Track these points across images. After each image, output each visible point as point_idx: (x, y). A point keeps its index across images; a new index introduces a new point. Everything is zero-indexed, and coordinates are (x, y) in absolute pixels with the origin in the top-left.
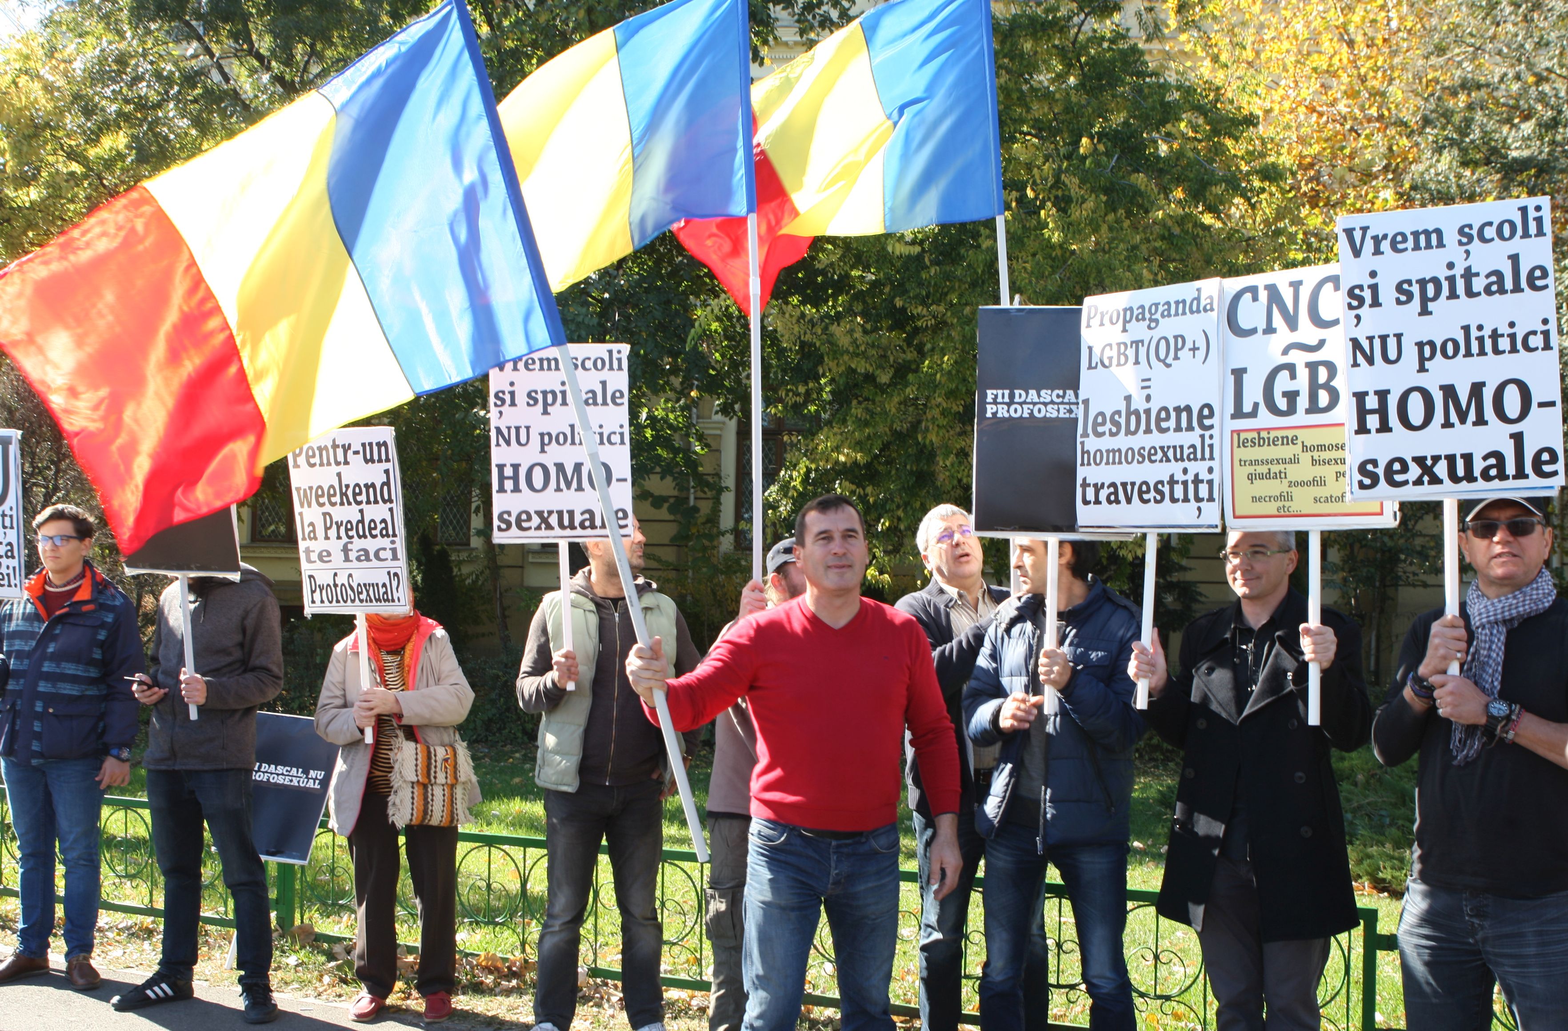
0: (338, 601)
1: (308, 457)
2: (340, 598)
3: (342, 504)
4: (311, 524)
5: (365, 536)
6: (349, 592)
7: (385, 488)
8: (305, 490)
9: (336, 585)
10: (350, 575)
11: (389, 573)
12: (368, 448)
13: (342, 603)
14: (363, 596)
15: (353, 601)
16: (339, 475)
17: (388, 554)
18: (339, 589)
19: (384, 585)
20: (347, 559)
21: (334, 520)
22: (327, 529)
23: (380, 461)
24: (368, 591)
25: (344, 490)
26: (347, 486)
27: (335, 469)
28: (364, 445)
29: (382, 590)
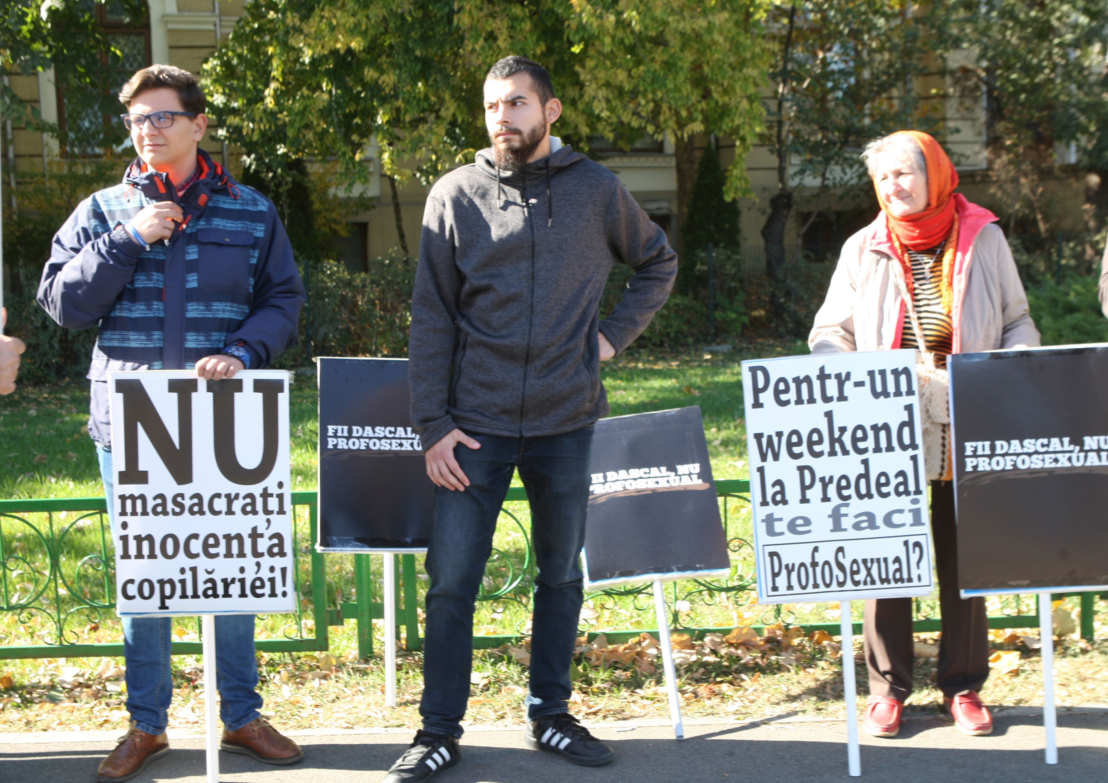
0: (816, 586)
1: (777, 393)
2: (819, 581)
3: (833, 453)
4: (779, 483)
5: (870, 496)
6: (836, 571)
7: (906, 430)
8: (770, 438)
9: (814, 564)
10: (841, 549)
11: (906, 543)
12: (878, 378)
13: (823, 588)
14: (861, 577)
15: (841, 584)
16: (829, 415)
17: (908, 518)
18: (818, 570)
19: (897, 560)
20: (837, 527)
21: (818, 476)
22: (804, 488)
23: (898, 393)
24: (868, 570)
25: (837, 434)
26: (843, 430)
27: (821, 407)
28: (871, 373)
29: (893, 567)
